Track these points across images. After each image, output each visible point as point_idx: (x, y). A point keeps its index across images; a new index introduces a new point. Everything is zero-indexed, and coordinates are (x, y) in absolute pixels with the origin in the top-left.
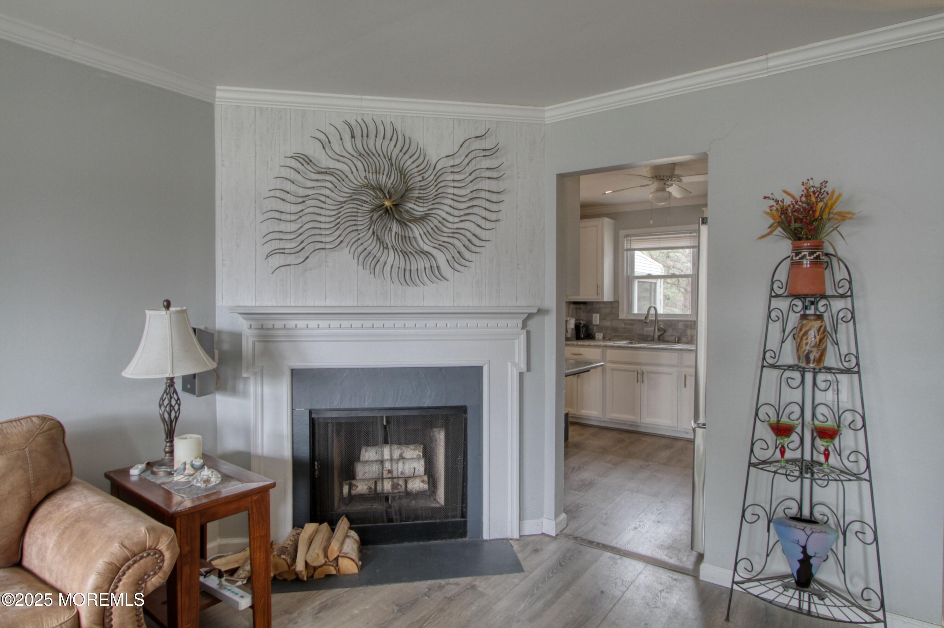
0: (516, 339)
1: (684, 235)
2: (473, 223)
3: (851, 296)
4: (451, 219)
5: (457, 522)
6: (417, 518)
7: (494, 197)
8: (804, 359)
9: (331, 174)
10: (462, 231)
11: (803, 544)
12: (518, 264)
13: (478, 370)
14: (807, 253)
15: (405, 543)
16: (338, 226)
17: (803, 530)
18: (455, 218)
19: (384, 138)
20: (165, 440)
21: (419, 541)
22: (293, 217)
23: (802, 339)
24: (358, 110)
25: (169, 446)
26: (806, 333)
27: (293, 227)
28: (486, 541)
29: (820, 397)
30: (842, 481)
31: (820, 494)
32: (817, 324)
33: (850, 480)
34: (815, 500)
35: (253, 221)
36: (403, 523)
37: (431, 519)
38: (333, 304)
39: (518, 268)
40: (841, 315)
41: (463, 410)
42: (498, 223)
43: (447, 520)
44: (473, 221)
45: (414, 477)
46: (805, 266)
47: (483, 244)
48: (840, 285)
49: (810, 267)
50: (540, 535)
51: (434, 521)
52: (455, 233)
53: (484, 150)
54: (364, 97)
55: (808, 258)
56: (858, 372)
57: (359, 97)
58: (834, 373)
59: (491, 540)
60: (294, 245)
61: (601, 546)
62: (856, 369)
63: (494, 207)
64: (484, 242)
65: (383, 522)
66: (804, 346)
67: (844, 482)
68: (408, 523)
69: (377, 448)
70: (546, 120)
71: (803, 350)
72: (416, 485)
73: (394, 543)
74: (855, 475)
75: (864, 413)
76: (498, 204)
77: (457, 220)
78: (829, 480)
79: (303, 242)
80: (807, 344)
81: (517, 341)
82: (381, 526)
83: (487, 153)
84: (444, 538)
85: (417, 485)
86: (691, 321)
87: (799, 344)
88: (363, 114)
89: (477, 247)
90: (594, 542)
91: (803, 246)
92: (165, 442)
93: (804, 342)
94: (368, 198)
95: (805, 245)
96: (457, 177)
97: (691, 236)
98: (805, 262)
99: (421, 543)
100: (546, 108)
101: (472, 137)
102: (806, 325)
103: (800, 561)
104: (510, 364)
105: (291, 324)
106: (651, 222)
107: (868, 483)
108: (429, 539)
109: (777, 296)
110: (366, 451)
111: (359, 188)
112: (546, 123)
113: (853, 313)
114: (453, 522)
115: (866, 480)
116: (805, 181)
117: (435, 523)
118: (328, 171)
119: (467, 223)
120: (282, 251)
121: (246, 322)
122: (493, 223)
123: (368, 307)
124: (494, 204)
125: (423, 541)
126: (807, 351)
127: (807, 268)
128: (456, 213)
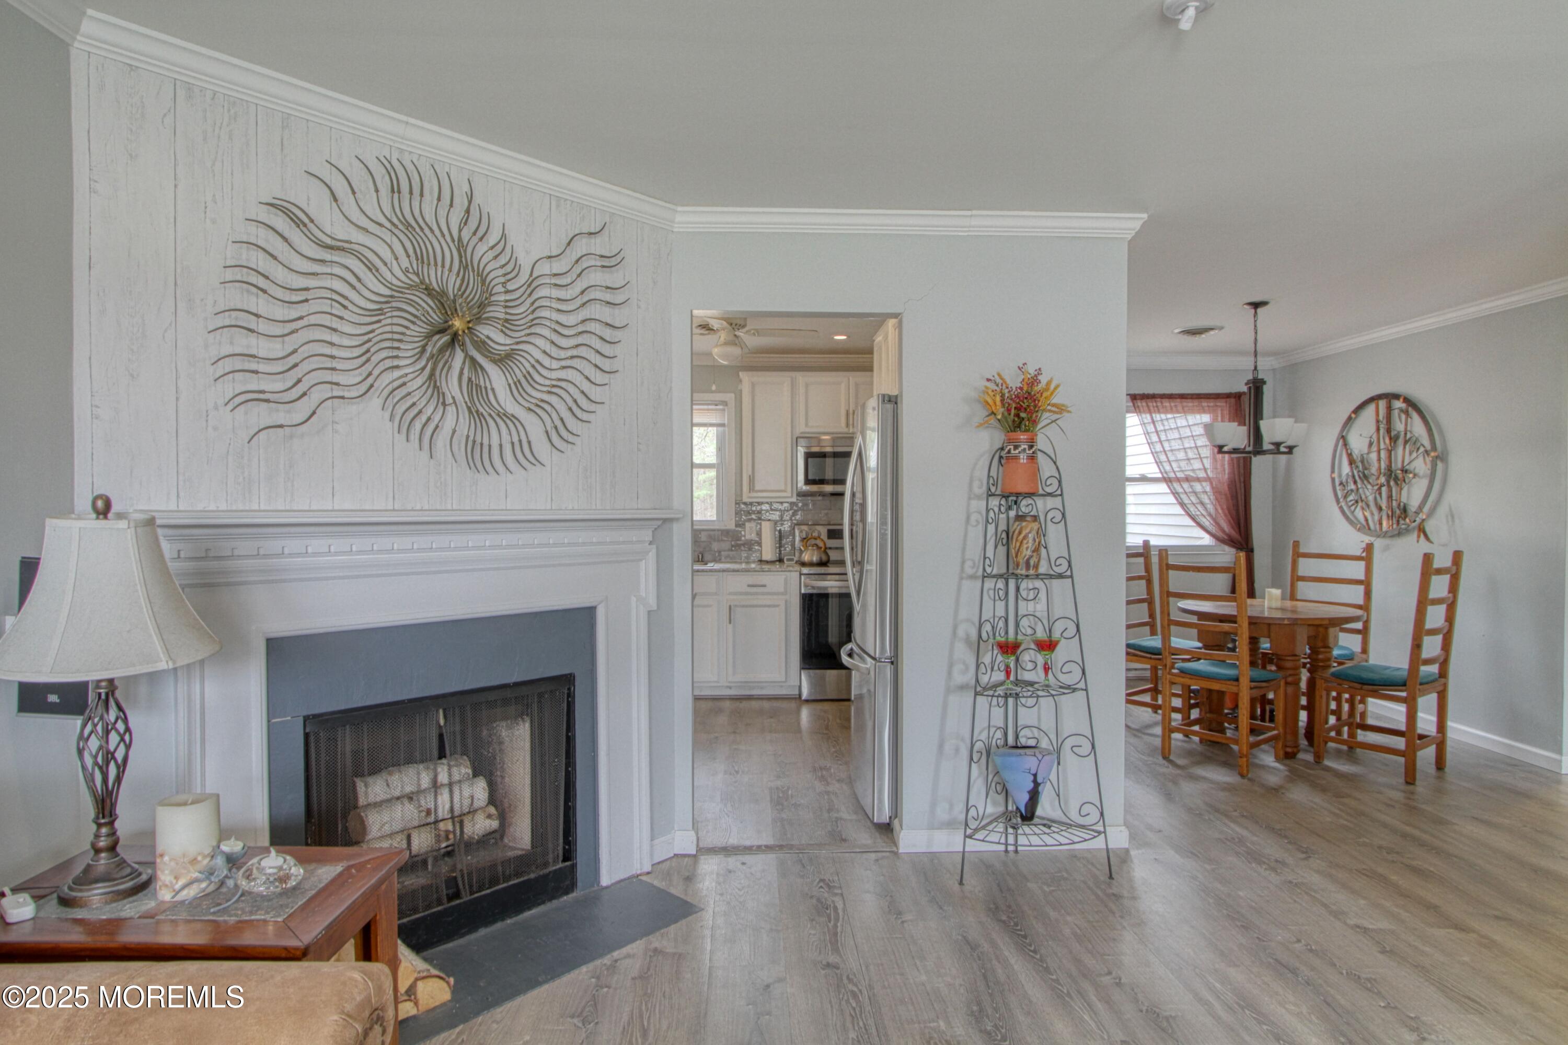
0: (641, 560)
1: (705, 407)
2: (579, 373)
3: (1061, 495)
4: (546, 361)
5: (560, 869)
6: (494, 881)
7: (608, 333)
8: (1024, 565)
9: (351, 252)
10: (563, 384)
11: (1033, 771)
12: (639, 443)
13: (589, 613)
14: (1026, 447)
15: (480, 930)
16: (368, 355)
17: (1035, 755)
18: (553, 361)
19: (451, 205)
20: (96, 821)
21: (503, 920)
22: (278, 330)
23: (1021, 543)
24: (394, 141)
25: (108, 835)
26: (1025, 537)
27: (276, 349)
28: (607, 887)
29: (1023, 608)
30: (1053, 696)
31: (1026, 716)
32: (1035, 526)
33: (1064, 693)
34: (1021, 722)
35: (170, 324)
36: (476, 895)
37: (518, 875)
38: (347, 506)
39: (639, 450)
40: (1050, 516)
41: (568, 680)
42: (612, 376)
43: (546, 871)
44: (579, 368)
45: (472, 812)
46: (1022, 461)
47: (592, 407)
48: (1048, 483)
49: (1027, 463)
50: (673, 857)
51: (526, 878)
52: (554, 388)
53: (602, 256)
54: (412, 121)
55: (1028, 452)
56: (1071, 577)
57: (404, 118)
58: (1042, 579)
59: (613, 885)
60: (279, 386)
61: (763, 848)
62: (1068, 573)
63: (606, 349)
64: (594, 405)
65: (440, 902)
66: (1025, 550)
67: (1055, 697)
68: (483, 893)
69: (384, 775)
70: (676, 225)
71: (1024, 554)
72: (478, 826)
73: (463, 935)
74: (1068, 687)
75: (1078, 622)
76: (612, 345)
77: (555, 364)
78: (1038, 697)
79: (299, 381)
80: (1027, 548)
81: (643, 563)
82: (439, 912)
83: (606, 262)
84: (543, 903)
85: (480, 825)
86: (718, 530)
87: (1019, 550)
88: (402, 151)
89: (584, 413)
90: (753, 846)
91: (1020, 439)
92: (94, 827)
93: (1025, 546)
94: (418, 310)
95: (1022, 437)
96: (561, 294)
97: (716, 410)
98: (1021, 457)
99: (509, 921)
100: (680, 209)
101: (583, 232)
102: (1026, 527)
103: (1029, 792)
104: (634, 599)
105: (274, 546)
106: (714, 388)
107: (1085, 692)
108: (519, 910)
109: (993, 495)
110: (366, 786)
111: (408, 289)
112: (675, 230)
113: (1064, 515)
114: (556, 870)
115: (1082, 690)
116: (1021, 366)
117: (529, 881)
118: (346, 245)
119: (570, 371)
120: (261, 398)
121: (169, 545)
122: (607, 375)
123: (413, 510)
124: (608, 345)
125: (510, 918)
126: (1027, 557)
127: (1023, 463)
128: (554, 352)
